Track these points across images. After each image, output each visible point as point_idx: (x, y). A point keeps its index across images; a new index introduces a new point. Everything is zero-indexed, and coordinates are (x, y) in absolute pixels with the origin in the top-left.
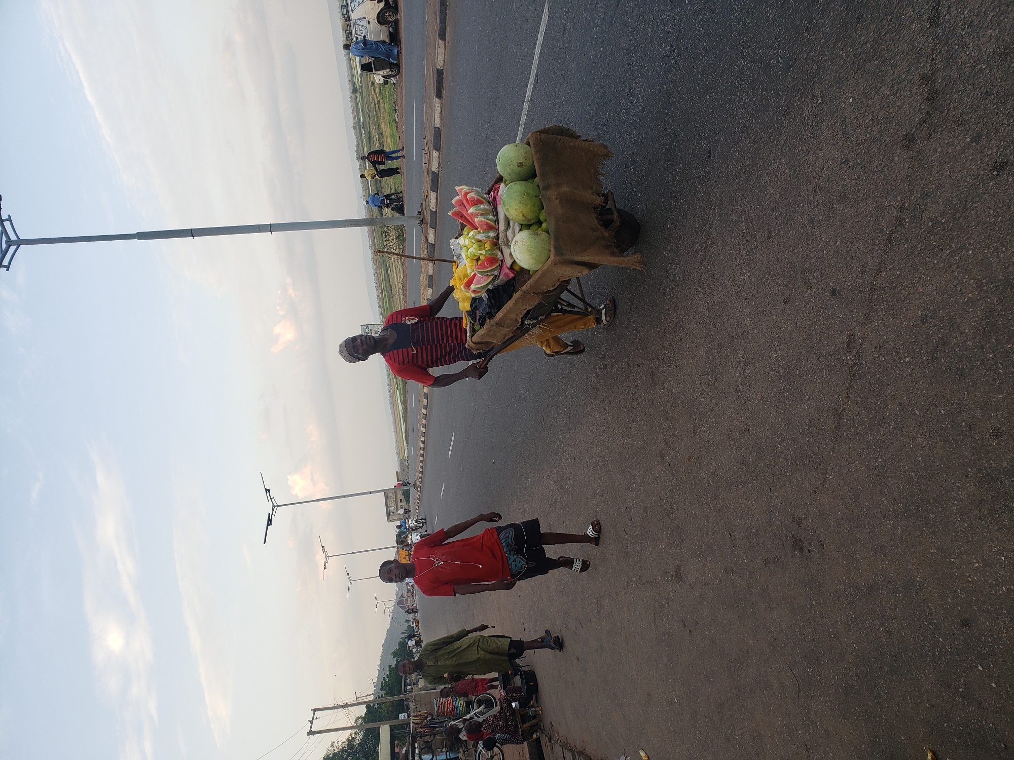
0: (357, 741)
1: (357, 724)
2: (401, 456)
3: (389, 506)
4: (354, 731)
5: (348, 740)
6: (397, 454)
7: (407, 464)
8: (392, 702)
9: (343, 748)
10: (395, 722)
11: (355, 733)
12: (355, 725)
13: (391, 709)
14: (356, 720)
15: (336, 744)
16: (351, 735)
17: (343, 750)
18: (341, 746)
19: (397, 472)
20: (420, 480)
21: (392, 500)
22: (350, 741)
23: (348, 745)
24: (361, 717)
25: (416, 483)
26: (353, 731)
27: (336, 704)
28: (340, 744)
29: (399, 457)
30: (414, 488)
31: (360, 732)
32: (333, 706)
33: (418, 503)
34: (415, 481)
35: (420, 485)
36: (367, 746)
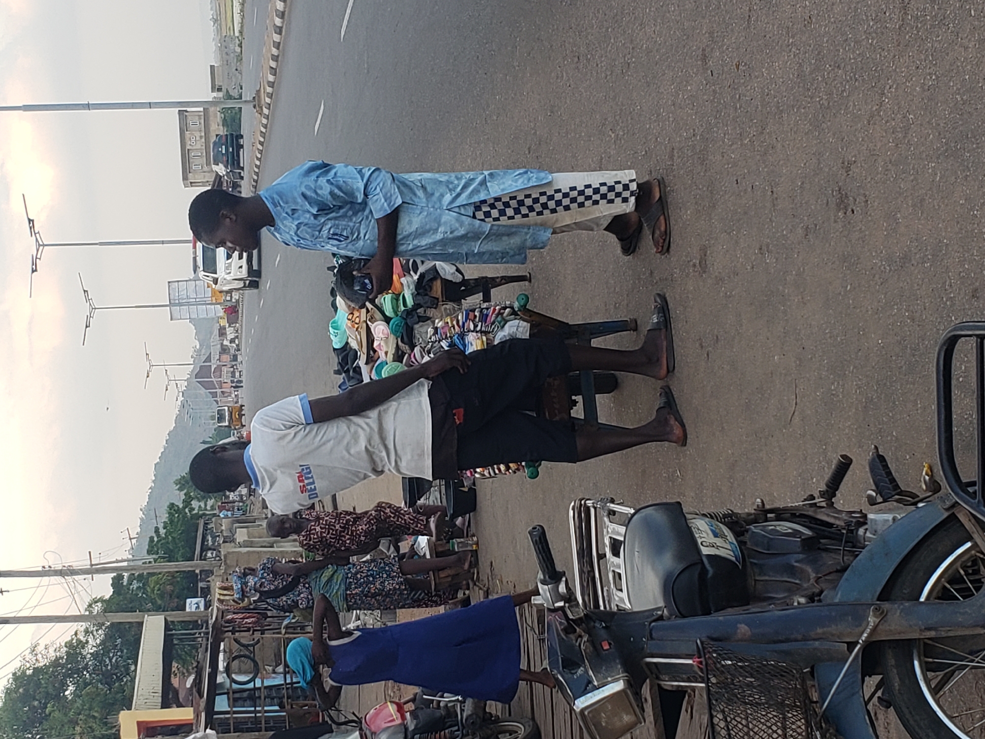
0: (90, 649)
1: (91, 612)
2: (224, 27)
3: (188, 147)
4: (84, 627)
5: (69, 645)
6: (216, 21)
7: (238, 49)
8: (172, 575)
9: (57, 659)
10: (175, 616)
11: (87, 632)
12: (87, 613)
13: (169, 588)
14: (90, 606)
15: (40, 648)
16: (76, 634)
17: (56, 663)
18: (52, 655)
19: (212, 67)
20: (269, 90)
21: (198, 134)
22: (74, 648)
23: (68, 653)
24: (101, 600)
25: (259, 97)
26: (81, 626)
27: (47, 567)
28: (51, 650)
29: (219, 30)
30: (255, 107)
31: (97, 630)
32: (40, 569)
33: (261, 143)
34: (258, 91)
35: (268, 100)
36: (110, 661)
